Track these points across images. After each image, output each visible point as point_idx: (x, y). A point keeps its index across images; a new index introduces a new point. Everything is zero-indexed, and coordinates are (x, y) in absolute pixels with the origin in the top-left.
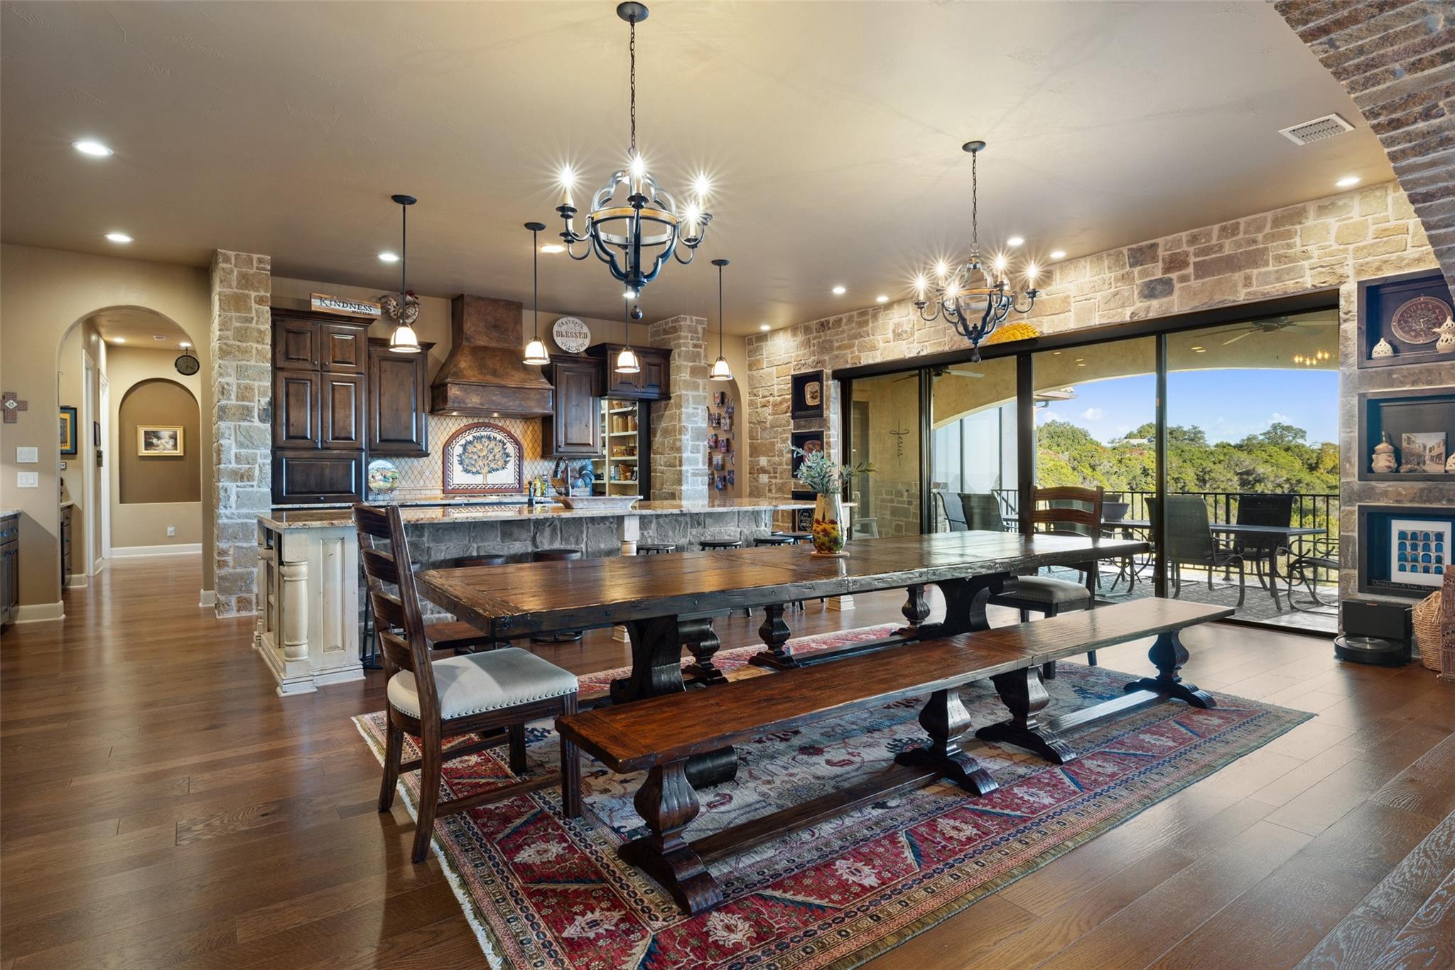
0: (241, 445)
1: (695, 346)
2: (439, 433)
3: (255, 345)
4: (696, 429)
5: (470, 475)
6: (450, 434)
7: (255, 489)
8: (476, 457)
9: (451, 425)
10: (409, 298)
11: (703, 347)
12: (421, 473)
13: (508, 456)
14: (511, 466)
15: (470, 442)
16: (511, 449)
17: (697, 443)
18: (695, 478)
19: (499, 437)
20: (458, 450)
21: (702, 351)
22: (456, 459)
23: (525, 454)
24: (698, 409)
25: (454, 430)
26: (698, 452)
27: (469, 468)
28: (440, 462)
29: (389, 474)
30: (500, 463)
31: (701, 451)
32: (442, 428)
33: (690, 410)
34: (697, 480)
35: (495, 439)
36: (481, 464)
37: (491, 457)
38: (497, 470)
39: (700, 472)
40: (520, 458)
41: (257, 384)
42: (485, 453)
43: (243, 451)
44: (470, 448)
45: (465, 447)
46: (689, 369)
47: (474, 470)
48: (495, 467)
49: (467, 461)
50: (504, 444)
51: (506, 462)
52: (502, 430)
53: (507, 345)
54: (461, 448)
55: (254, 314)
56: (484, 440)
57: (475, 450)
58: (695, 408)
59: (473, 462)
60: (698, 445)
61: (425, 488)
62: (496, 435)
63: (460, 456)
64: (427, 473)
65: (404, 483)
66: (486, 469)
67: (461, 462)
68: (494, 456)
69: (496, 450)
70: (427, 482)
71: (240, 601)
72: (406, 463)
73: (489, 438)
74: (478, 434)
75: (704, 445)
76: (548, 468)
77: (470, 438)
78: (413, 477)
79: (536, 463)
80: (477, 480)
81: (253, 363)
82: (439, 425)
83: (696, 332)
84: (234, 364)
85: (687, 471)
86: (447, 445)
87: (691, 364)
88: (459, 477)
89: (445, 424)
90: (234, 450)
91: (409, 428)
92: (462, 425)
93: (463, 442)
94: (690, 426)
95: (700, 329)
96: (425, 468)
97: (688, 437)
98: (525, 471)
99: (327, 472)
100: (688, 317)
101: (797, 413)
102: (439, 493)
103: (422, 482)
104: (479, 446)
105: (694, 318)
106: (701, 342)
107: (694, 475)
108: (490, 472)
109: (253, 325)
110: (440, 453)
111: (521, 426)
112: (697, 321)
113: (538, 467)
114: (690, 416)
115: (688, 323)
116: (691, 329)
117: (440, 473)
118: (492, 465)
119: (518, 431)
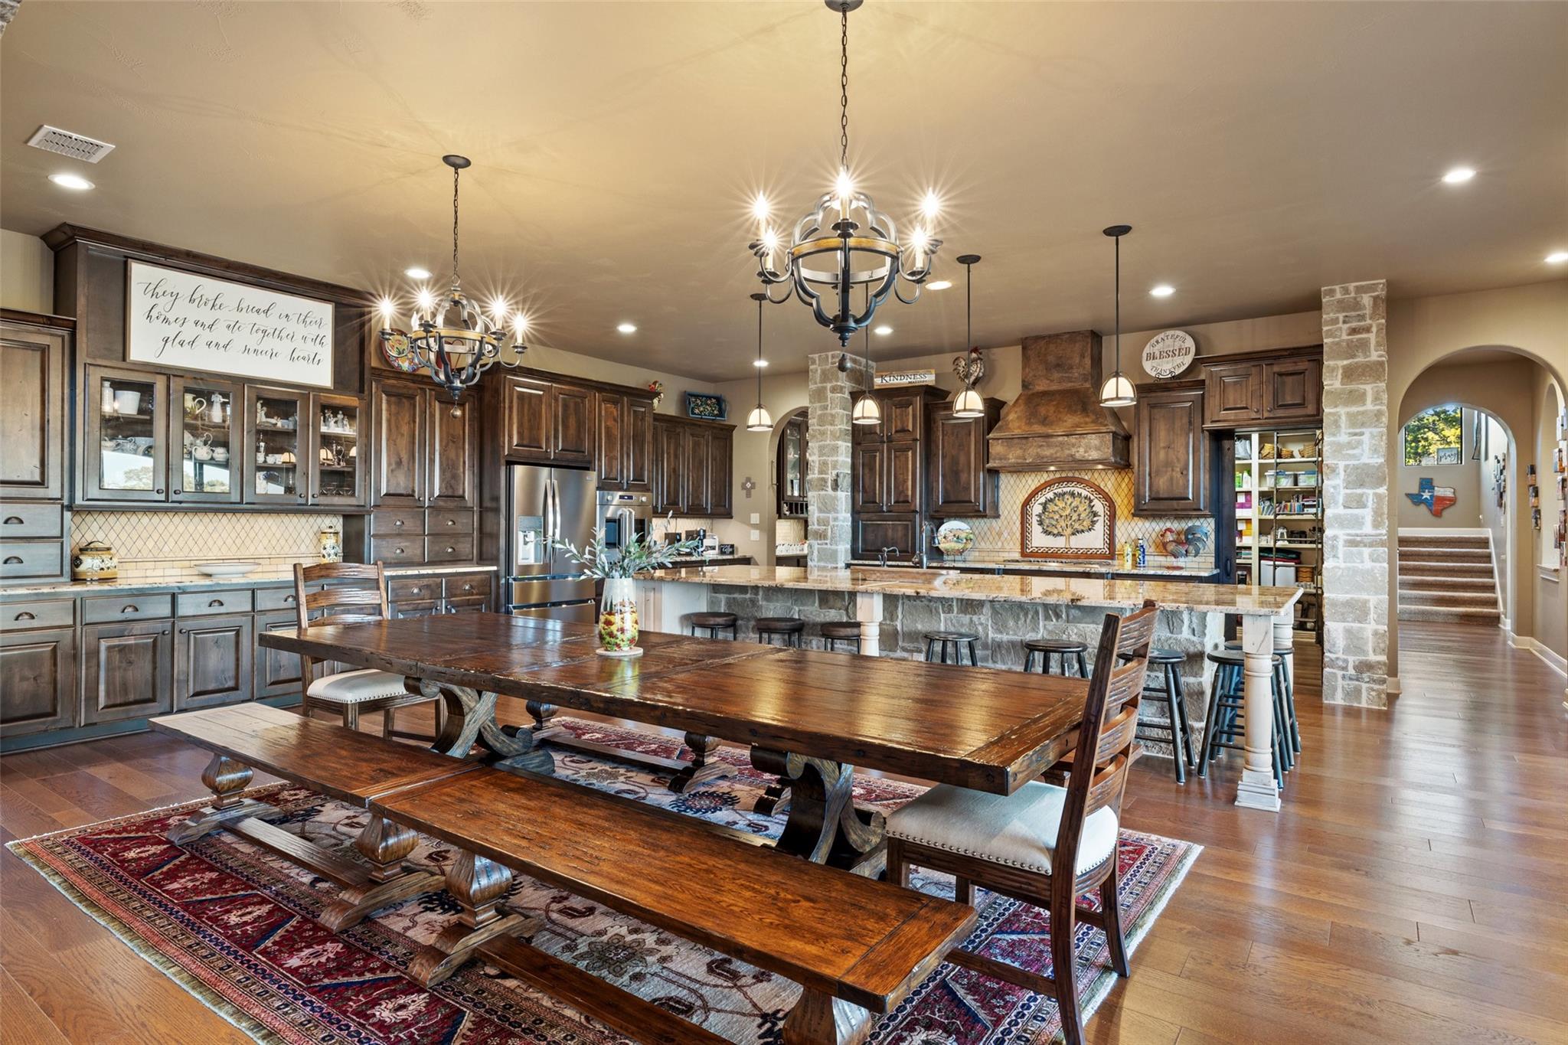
0: (820, 510)
1: (1354, 331)
2: (1018, 491)
3: (829, 427)
4: (1356, 468)
5: (1051, 537)
6: (1030, 492)
7: (829, 546)
8: (1057, 517)
9: (1030, 482)
10: (974, 355)
11: (1374, 329)
12: (1000, 534)
13: (1095, 514)
14: (1100, 527)
15: (1051, 500)
16: (1099, 506)
17: (1359, 491)
18: (1354, 549)
19: (1084, 493)
20: (1037, 509)
21: (1372, 337)
22: (1035, 520)
23: (1119, 512)
24: (1362, 434)
25: (1033, 488)
26: (1364, 506)
27: (1049, 529)
28: (1018, 523)
29: (963, 535)
30: (1087, 523)
31: (1370, 504)
32: (1021, 486)
33: (1343, 438)
34: (1360, 554)
35: (1080, 495)
36: (1064, 525)
37: (1075, 517)
38: (1083, 531)
39: (1367, 540)
40: (1112, 517)
41: (830, 459)
42: (1068, 512)
43: (822, 515)
44: (1051, 507)
45: (1045, 506)
46: (1340, 371)
47: (1056, 532)
48: (1080, 528)
49: (1047, 521)
50: (1091, 501)
51: (1093, 523)
52: (1089, 484)
53: (1070, 384)
54: (1041, 507)
55: (829, 403)
56: (1066, 497)
57: (1056, 508)
58: (1355, 434)
59: (1054, 523)
60: (1361, 495)
61: (1002, 550)
62: (1080, 491)
63: (1039, 516)
64: (1005, 534)
65: (983, 544)
66: (1069, 531)
67: (1041, 523)
68: (1079, 515)
69: (1081, 509)
70: (1005, 544)
72: (981, 524)
73: (1072, 494)
74: (1060, 491)
75: (1378, 496)
76: (1150, 530)
77: (1051, 495)
78: (991, 539)
79: (1133, 524)
80: (1058, 543)
81: (828, 442)
82: (1018, 482)
83: (1356, 305)
84: (817, 444)
85: (1335, 538)
86: (1027, 503)
87: (1345, 362)
88: (1039, 540)
89: (1024, 481)
90: (816, 514)
91: (968, 489)
92: (1042, 481)
93: (1043, 500)
94: (1341, 464)
95: (1366, 300)
96: (1003, 528)
98: (1118, 533)
99: (890, 533)
100: (1337, 288)
102: (1017, 556)
103: (1000, 544)
104: (1061, 504)
105: (1352, 286)
106: (1369, 322)
107: (1352, 543)
108: (1073, 534)
109: (829, 411)
110: (1018, 512)
111: (1113, 478)
112: (1359, 290)
113: (1137, 529)
114: (1339, 448)
115: (1338, 296)
116: (1342, 306)
117: (1018, 535)
118: (1076, 526)
119: (1109, 485)
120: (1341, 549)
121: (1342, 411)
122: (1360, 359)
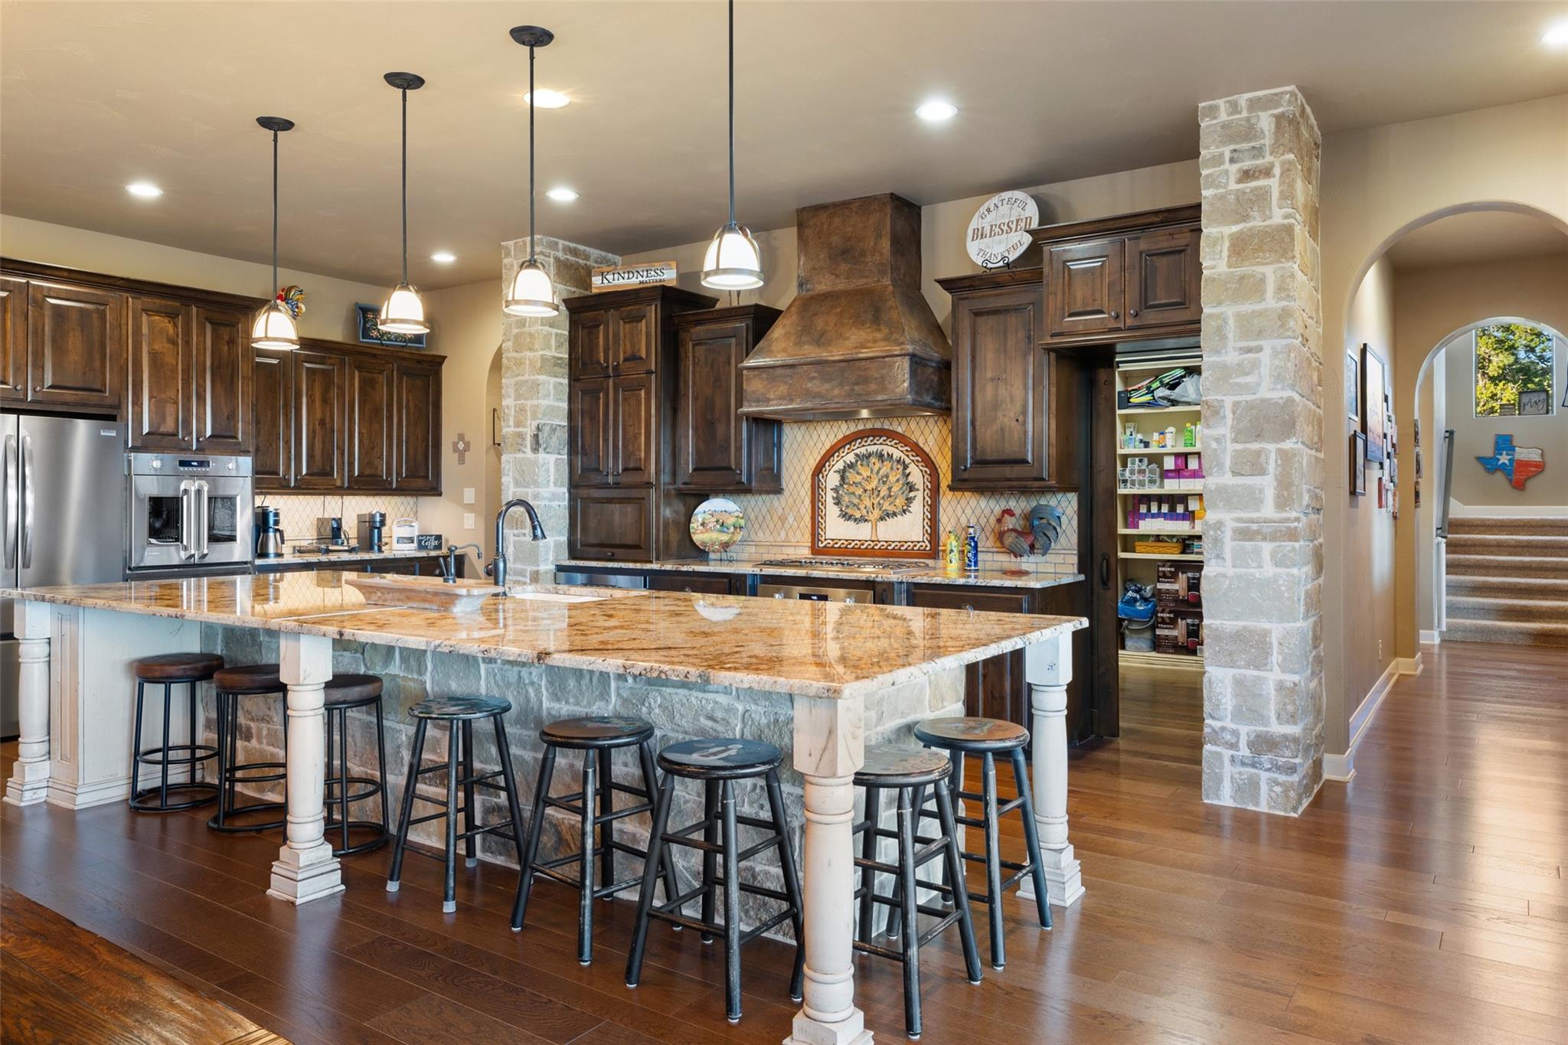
1: (1246, 175)
2: (807, 452)
4: (1250, 406)
5: (851, 523)
6: (823, 452)
8: (859, 491)
9: (823, 437)
11: (1277, 171)
12: (783, 519)
13: (912, 488)
14: (918, 507)
15: (851, 466)
16: (917, 475)
17: (1255, 446)
18: (1248, 545)
19: (897, 454)
20: (832, 479)
21: (1274, 183)
22: (830, 495)
23: (943, 485)
24: (1259, 349)
25: (828, 446)
26: (1262, 472)
27: (849, 511)
28: (808, 502)
29: (731, 521)
30: (900, 501)
31: (1271, 468)
32: (811, 443)
33: (1231, 357)
34: (1257, 552)
35: (890, 456)
36: (869, 505)
37: (884, 492)
38: (895, 514)
39: (1267, 529)
40: (935, 492)
41: (529, 403)
42: (874, 484)
43: (518, 490)
44: (851, 476)
45: (843, 474)
46: (1227, 244)
47: (858, 515)
48: (891, 509)
49: (846, 499)
50: (906, 467)
51: (909, 500)
52: (902, 439)
54: (837, 477)
56: (873, 460)
57: (858, 479)
58: (1249, 350)
59: (856, 501)
60: (1258, 453)
61: (788, 544)
62: (891, 450)
63: (835, 490)
64: (791, 519)
65: (760, 534)
66: (877, 513)
67: (838, 502)
68: (890, 489)
69: (892, 479)
70: (791, 534)
72: (758, 503)
73: (881, 456)
74: (863, 450)
75: (1285, 457)
76: (987, 511)
77: (850, 458)
78: (772, 526)
79: (963, 502)
80: (860, 533)
81: (526, 377)
82: (807, 437)
83: (1250, 132)
85: (1219, 525)
86: (819, 470)
87: (1235, 229)
88: (837, 529)
89: (815, 436)
90: (511, 489)
91: (727, 449)
92: (840, 436)
93: (840, 465)
94: (1229, 401)
95: (1265, 121)
96: (787, 510)
97: (1224, 429)
98: (943, 518)
99: (617, 517)
100: (1221, 103)
102: (804, 553)
103: (783, 535)
104: (865, 472)
105: (1243, 99)
106: (1269, 158)
107: (1244, 534)
108: (882, 519)
110: (808, 485)
111: (936, 430)
112: (1254, 105)
113: (968, 511)
115: (1223, 117)
116: (1229, 132)
117: (808, 519)
118: (886, 506)
119: (931, 441)
120: (1229, 545)
121: (1229, 310)
122: (1256, 223)
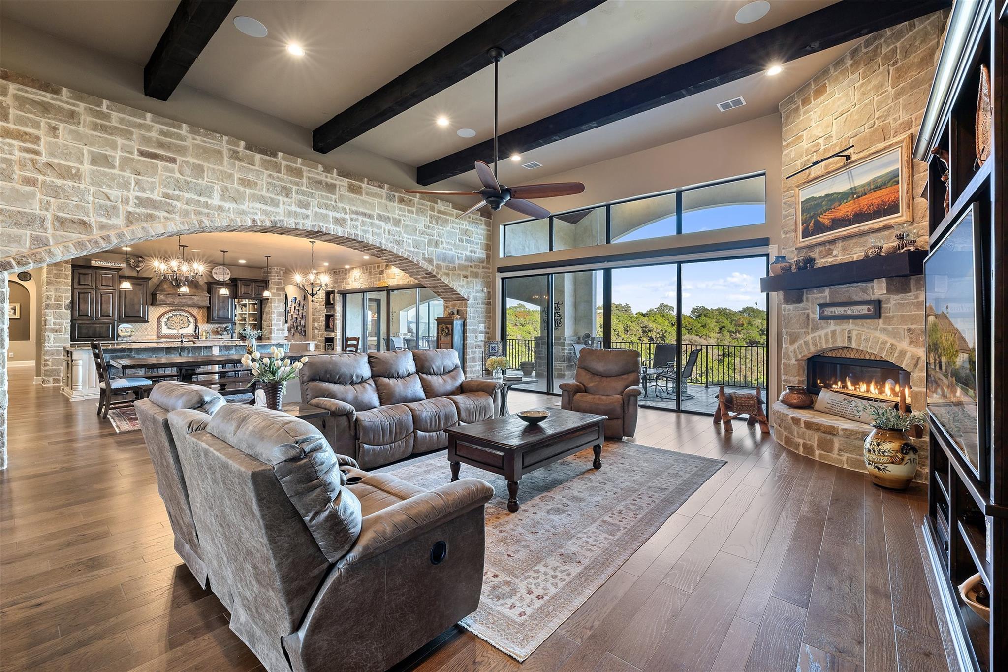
0: (56, 319)
1: (279, 279)
2: (155, 313)
3: (63, 280)
5: (171, 330)
6: (161, 313)
7: (62, 336)
8: (174, 323)
9: (161, 310)
10: (140, 259)
11: (283, 279)
12: (146, 329)
13: (190, 322)
14: (192, 326)
15: (171, 317)
16: (191, 319)
19: (185, 315)
20: (164, 320)
21: (282, 281)
22: (163, 324)
23: (199, 321)
25: (163, 312)
27: (170, 327)
28: (156, 325)
29: (129, 330)
30: (186, 325)
32: (156, 311)
33: (276, 305)
35: (183, 315)
36: (176, 325)
37: (181, 323)
38: (184, 328)
40: (196, 322)
41: (64, 295)
42: (178, 321)
43: (57, 321)
44: (171, 319)
45: (168, 319)
47: (173, 328)
49: (169, 324)
50: (188, 317)
51: (189, 325)
52: (187, 311)
54: (166, 320)
55: (63, 268)
56: (178, 315)
57: (173, 320)
59: (172, 325)
60: (280, 319)
61: (148, 335)
63: (165, 322)
64: (149, 329)
65: (139, 333)
66: (179, 328)
67: (166, 325)
68: (183, 322)
69: (184, 320)
70: (149, 333)
71: (54, 379)
72: (139, 325)
73: (180, 315)
74: (175, 313)
75: (283, 318)
76: (210, 327)
77: (171, 315)
78: (142, 331)
79: (204, 325)
80: (175, 332)
81: (63, 287)
83: (279, 273)
86: (159, 318)
88: (165, 330)
89: (157, 309)
90: (53, 321)
91: (139, 311)
92: (167, 310)
93: (168, 316)
94: (276, 311)
95: (281, 272)
96: (148, 327)
97: (275, 315)
98: (199, 328)
99: (98, 329)
100: (275, 268)
101: (327, 306)
102: (155, 337)
103: (146, 333)
104: (175, 318)
105: (278, 268)
107: (277, 330)
108: (181, 329)
109: (63, 272)
110: (155, 321)
111: (196, 310)
112: (280, 269)
113: (205, 327)
114: (275, 307)
115: (275, 270)
116: (276, 272)
117: (156, 329)
118: (182, 326)
119: (195, 312)
120: (276, 332)
121: (276, 298)
122: (280, 286)
